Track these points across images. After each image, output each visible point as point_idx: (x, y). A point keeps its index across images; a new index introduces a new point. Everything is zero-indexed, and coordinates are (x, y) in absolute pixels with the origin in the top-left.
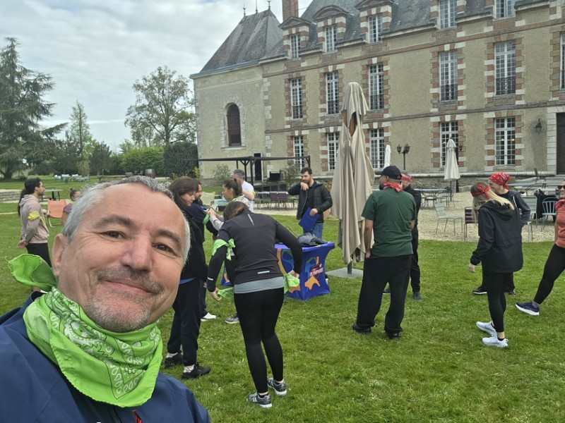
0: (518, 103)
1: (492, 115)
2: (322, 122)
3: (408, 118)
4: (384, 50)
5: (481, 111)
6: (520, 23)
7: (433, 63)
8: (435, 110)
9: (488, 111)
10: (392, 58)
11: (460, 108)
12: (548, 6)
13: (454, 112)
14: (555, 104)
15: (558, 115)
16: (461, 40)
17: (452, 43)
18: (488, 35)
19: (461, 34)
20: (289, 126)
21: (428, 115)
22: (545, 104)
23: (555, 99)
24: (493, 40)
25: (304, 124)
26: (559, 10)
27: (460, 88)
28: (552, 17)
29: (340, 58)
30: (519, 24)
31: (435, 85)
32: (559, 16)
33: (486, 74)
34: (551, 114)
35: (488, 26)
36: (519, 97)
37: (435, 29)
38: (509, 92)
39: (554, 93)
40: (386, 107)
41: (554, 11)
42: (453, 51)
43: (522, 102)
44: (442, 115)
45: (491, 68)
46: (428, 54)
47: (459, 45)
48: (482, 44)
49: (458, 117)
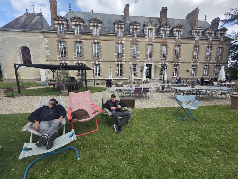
0: (138, 61)
3: (108, 61)
4: (99, 38)
5: (129, 62)
6: (139, 40)
7: (115, 46)
8: (116, 60)
10: (102, 42)
11: (123, 60)
12: (145, 37)
13: (122, 61)
15: (147, 65)
16: (124, 41)
17: (121, 41)
18: (131, 41)
19: (124, 39)
20: (59, 59)
21: (114, 61)
22: (143, 62)
23: (146, 61)
24: (132, 43)
26: (147, 39)
28: (146, 40)
29: (82, 37)
31: (115, 53)
33: (130, 52)
34: (145, 64)
35: (131, 38)
36: (138, 59)
37: (116, 36)
38: (135, 58)
39: (145, 59)
40: (100, 57)
41: (146, 39)
42: (121, 44)
44: (118, 62)
45: (131, 50)
46: (114, 43)
47: (123, 42)
48: (129, 43)
49: (123, 63)
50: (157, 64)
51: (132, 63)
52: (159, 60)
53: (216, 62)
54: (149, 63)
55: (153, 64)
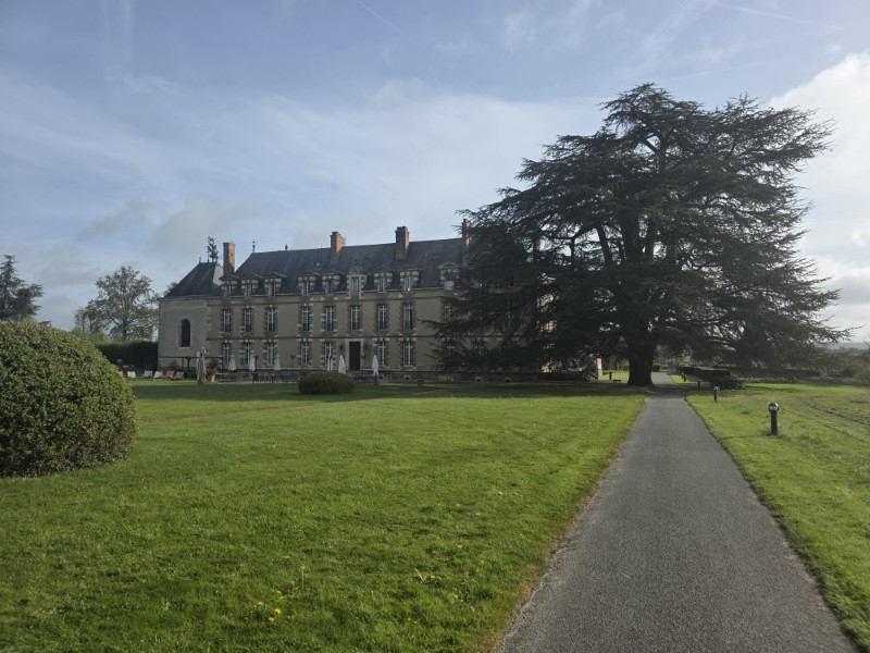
2: (242, 336)
3: (286, 338)
4: (276, 301)
5: (319, 338)
7: (300, 312)
8: (300, 335)
10: (280, 306)
11: (310, 335)
12: (346, 293)
13: (308, 337)
14: (349, 337)
15: (351, 343)
16: (312, 302)
17: (308, 303)
18: (323, 302)
19: (312, 299)
20: (222, 337)
21: (296, 338)
22: (345, 337)
23: (349, 335)
24: (325, 304)
25: (231, 336)
26: (350, 296)
27: (311, 325)
28: (347, 298)
29: (253, 302)
30: (336, 299)
31: (300, 323)
32: (349, 298)
33: (322, 320)
34: (347, 341)
35: (324, 297)
36: (335, 333)
37: (301, 295)
38: (331, 330)
39: (349, 333)
40: (276, 331)
41: (348, 296)
42: (308, 307)
43: (336, 335)
44: (302, 338)
45: (325, 317)
46: (296, 307)
47: (311, 305)
48: (320, 306)
49: (310, 340)
50: (370, 342)
51: (323, 340)
52: (373, 334)
54: (355, 340)
55: (362, 341)
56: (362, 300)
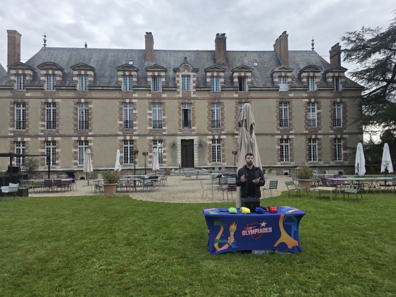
1: (152, 138)
2: (43, 134)
3: (104, 136)
4: (89, 95)
5: (146, 135)
6: (164, 96)
7: (120, 108)
8: (121, 133)
9: (149, 136)
10: (94, 101)
11: (135, 133)
12: (176, 90)
13: (132, 135)
14: (180, 135)
15: (182, 141)
16: (135, 98)
17: (131, 99)
18: (149, 98)
19: (135, 95)
20: (12, 134)
21: (117, 135)
22: (176, 135)
23: (180, 133)
24: (151, 101)
25: (26, 134)
27: (134, 122)
28: (178, 96)
29: (57, 95)
31: (121, 120)
32: (180, 95)
33: (148, 117)
34: (179, 139)
35: (149, 94)
36: (164, 131)
37: (121, 90)
38: (159, 127)
39: (180, 130)
40: (90, 128)
41: (178, 93)
42: (130, 103)
43: (166, 133)
44: (125, 136)
45: (150, 114)
46: (117, 102)
47: (134, 101)
48: (146, 102)
49: (134, 138)
50: (204, 139)
52: (207, 131)
53: (332, 132)
54: (188, 138)
55: (196, 139)
56: (194, 98)
